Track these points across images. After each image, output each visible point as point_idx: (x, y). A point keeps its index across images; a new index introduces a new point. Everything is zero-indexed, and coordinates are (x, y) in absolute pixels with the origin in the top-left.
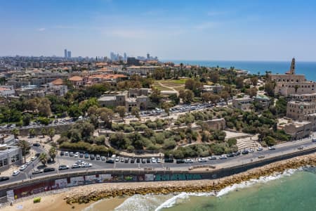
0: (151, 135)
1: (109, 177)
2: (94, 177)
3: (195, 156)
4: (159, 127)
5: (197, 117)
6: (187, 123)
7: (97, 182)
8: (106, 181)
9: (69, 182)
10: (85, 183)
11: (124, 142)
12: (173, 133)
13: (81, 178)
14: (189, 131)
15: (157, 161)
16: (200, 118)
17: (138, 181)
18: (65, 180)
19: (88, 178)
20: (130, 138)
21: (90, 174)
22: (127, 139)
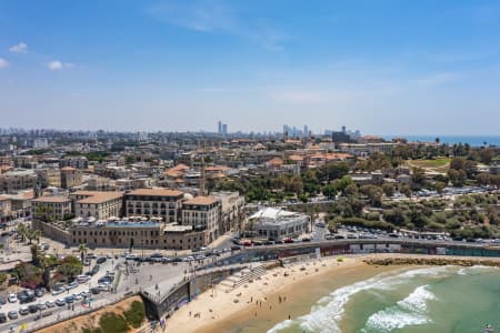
0: (431, 213)
1: (398, 247)
2: (384, 246)
3: (487, 237)
4: (436, 206)
5: (479, 200)
6: (469, 205)
7: (388, 252)
8: (396, 251)
9: (362, 248)
10: (376, 251)
11: (402, 220)
12: (455, 213)
13: (371, 246)
14: (474, 212)
15: (443, 238)
16: (482, 200)
17: (429, 254)
18: (358, 247)
19: (379, 246)
20: (408, 215)
21: (380, 243)
22: (405, 216)
